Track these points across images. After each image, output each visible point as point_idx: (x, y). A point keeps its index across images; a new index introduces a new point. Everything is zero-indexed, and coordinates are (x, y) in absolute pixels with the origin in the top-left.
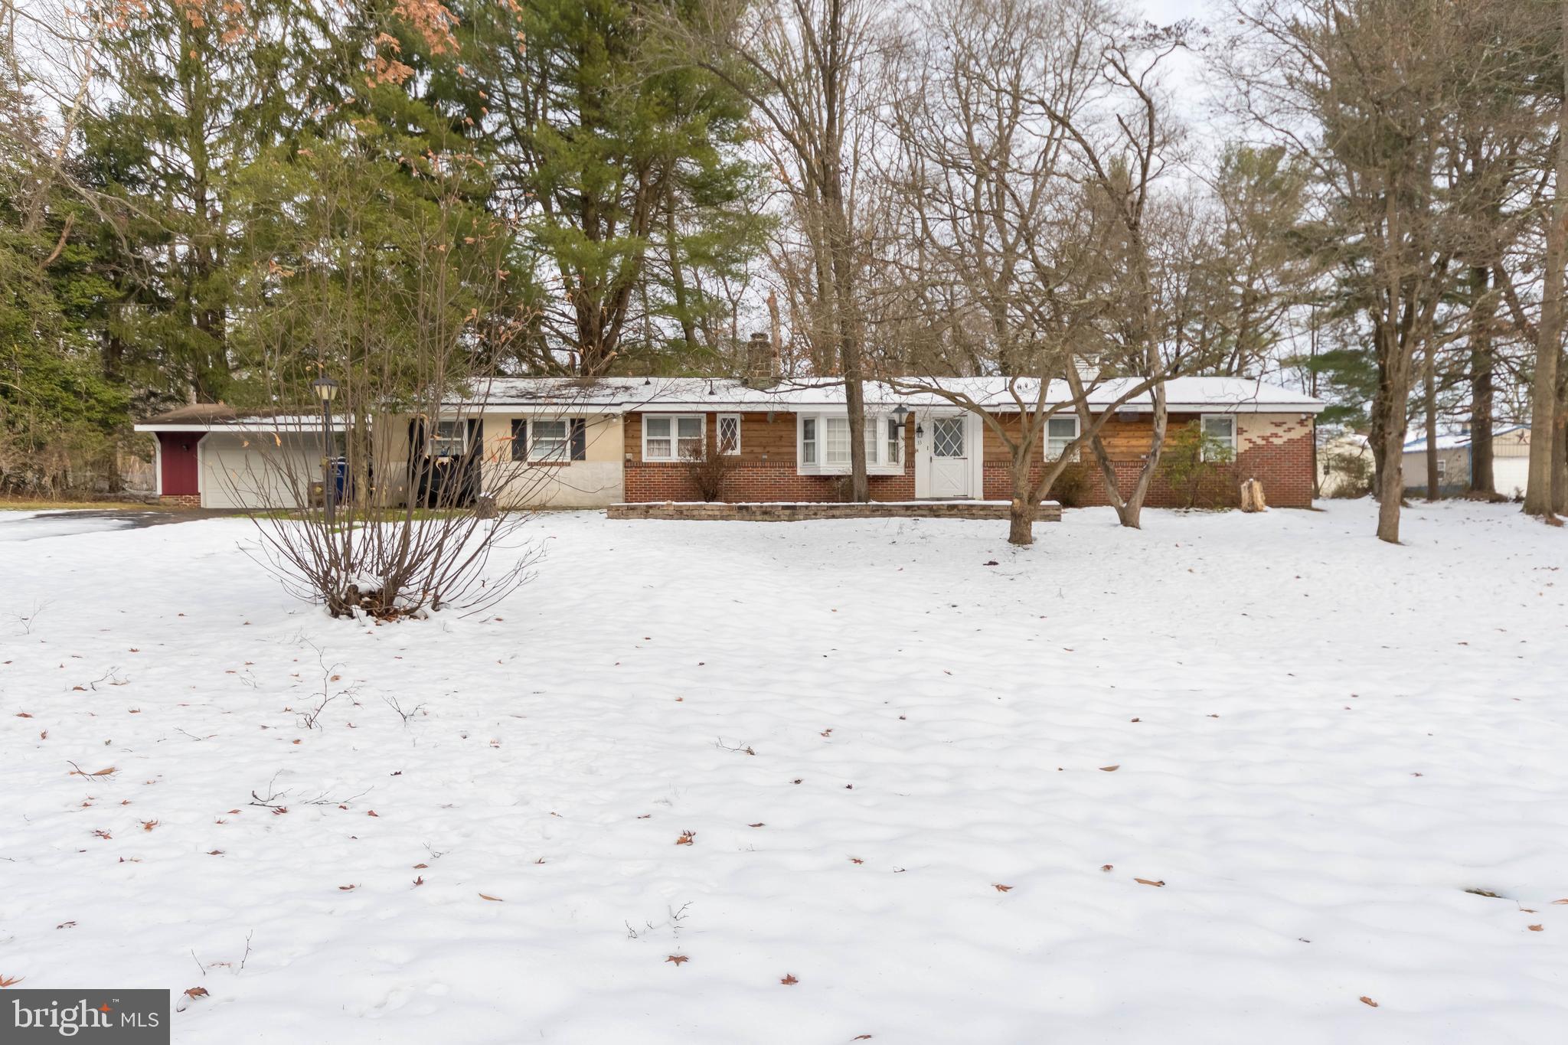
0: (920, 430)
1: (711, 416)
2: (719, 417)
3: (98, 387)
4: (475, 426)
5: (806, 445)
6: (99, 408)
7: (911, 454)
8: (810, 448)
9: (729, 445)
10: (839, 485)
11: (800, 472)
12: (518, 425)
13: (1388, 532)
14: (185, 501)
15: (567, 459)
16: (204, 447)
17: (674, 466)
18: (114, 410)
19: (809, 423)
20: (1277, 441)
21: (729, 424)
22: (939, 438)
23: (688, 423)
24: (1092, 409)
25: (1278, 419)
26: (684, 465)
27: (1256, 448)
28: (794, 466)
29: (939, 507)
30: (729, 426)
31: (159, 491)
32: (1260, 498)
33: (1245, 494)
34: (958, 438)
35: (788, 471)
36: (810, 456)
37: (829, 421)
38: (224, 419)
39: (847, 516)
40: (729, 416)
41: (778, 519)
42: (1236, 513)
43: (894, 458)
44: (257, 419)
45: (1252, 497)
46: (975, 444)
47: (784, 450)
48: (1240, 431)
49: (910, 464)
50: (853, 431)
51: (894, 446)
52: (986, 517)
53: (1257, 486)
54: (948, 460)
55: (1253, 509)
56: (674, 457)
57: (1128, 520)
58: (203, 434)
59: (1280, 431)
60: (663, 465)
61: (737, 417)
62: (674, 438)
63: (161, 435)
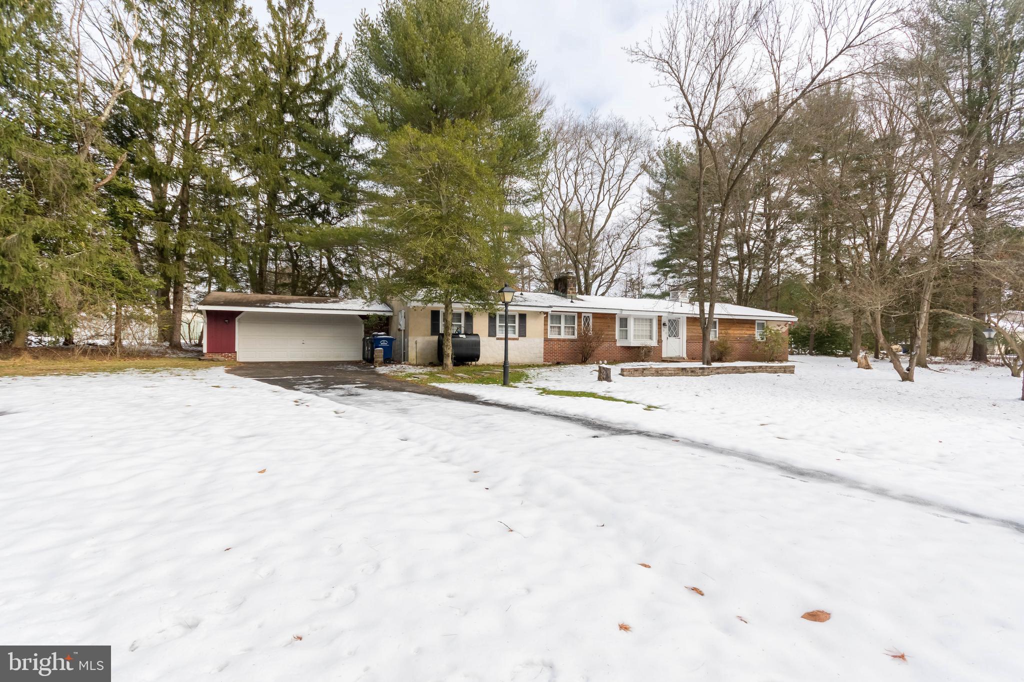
0: (663, 324)
1: (580, 314)
2: (583, 315)
4: (468, 316)
5: (620, 331)
7: (660, 335)
8: (624, 331)
9: (587, 329)
11: (618, 344)
14: (225, 356)
15: (516, 336)
16: (239, 322)
17: (564, 340)
19: (624, 322)
21: (587, 318)
22: (671, 329)
23: (570, 318)
26: (568, 340)
28: (615, 341)
30: (586, 320)
34: (677, 329)
35: (611, 344)
36: (625, 336)
37: (635, 319)
40: (587, 315)
46: (683, 333)
47: (610, 333)
48: (767, 328)
49: (660, 341)
54: (674, 339)
56: (563, 336)
58: (240, 313)
60: (559, 340)
61: (591, 315)
62: (563, 325)
63: (207, 312)
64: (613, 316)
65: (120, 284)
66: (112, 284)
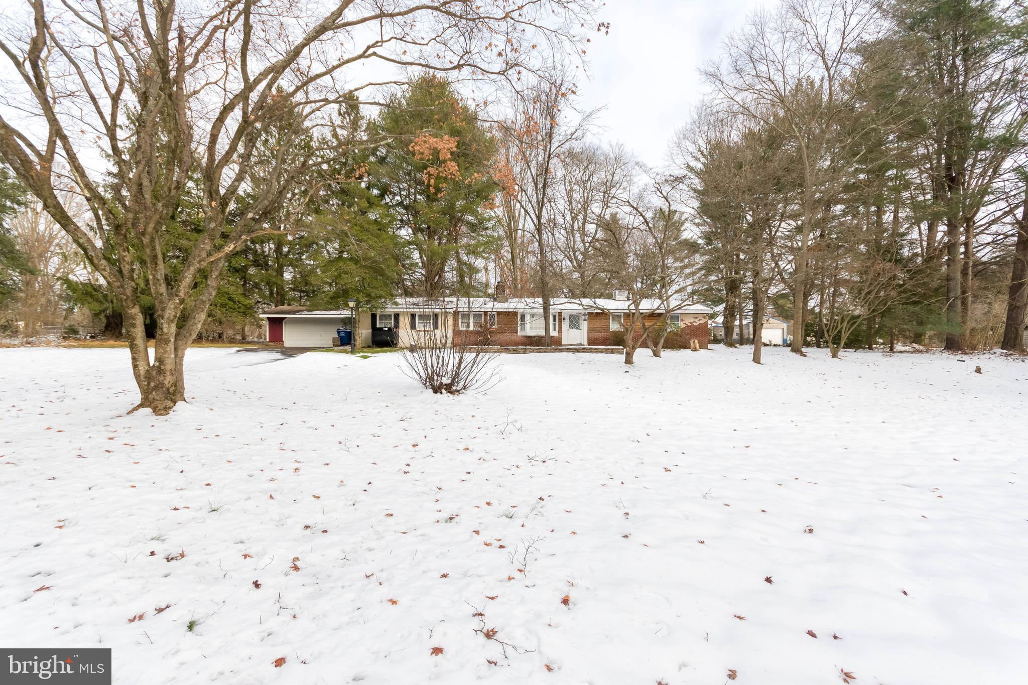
0: (564, 319)
1: (486, 313)
2: (488, 313)
3: (242, 299)
4: (397, 316)
5: (521, 324)
6: (242, 307)
7: (560, 328)
8: (523, 325)
9: (493, 324)
10: (535, 339)
11: (519, 334)
12: (413, 316)
13: (757, 359)
14: (277, 344)
15: (432, 328)
16: (285, 323)
17: (472, 332)
18: (248, 308)
19: (523, 317)
20: (695, 324)
21: (492, 316)
22: (571, 322)
23: (477, 316)
24: (641, 311)
25: (695, 316)
26: (476, 331)
27: (688, 326)
28: (517, 332)
29: (579, 349)
31: (268, 340)
32: (697, 346)
33: (692, 344)
34: (578, 322)
35: (515, 334)
36: (523, 329)
37: (533, 315)
38: (295, 312)
39: (545, 352)
40: (492, 313)
41: (519, 353)
42: (688, 351)
43: (555, 329)
44: (307, 313)
45: (695, 345)
46: (584, 325)
47: (513, 326)
48: (682, 320)
49: (560, 332)
50: (545, 320)
51: (554, 325)
52: (597, 352)
53: (696, 341)
54: (574, 330)
55: (695, 350)
56: (472, 328)
57: (656, 354)
58: (285, 318)
59: (696, 320)
60: (468, 331)
61: (495, 313)
62: (471, 321)
63: (268, 318)
64: (515, 314)
65: (231, 303)
66: (226, 304)
